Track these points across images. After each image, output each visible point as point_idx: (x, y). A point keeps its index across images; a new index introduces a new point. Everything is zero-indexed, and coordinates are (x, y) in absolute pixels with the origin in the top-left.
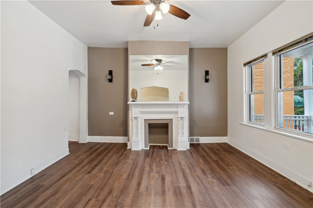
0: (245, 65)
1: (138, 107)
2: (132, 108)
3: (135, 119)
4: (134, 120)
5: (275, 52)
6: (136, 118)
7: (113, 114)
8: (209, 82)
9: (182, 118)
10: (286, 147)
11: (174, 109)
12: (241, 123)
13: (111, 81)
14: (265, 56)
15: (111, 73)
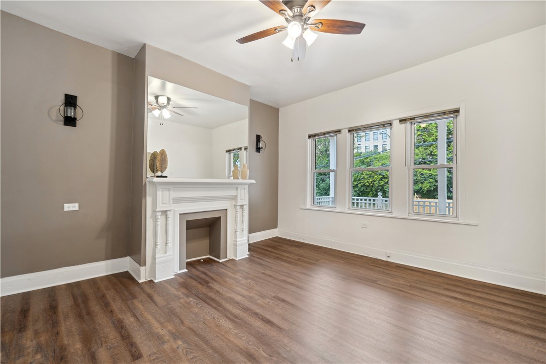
0: (310, 137)
1: (169, 190)
2: (158, 192)
3: (161, 215)
4: (159, 217)
5: (351, 129)
6: (165, 213)
7: (77, 208)
8: (261, 151)
9: (242, 206)
10: (365, 226)
11: (232, 193)
12: (302, 207)
13: (70, 121)
14: (339, 131)
15: (70, 101)
